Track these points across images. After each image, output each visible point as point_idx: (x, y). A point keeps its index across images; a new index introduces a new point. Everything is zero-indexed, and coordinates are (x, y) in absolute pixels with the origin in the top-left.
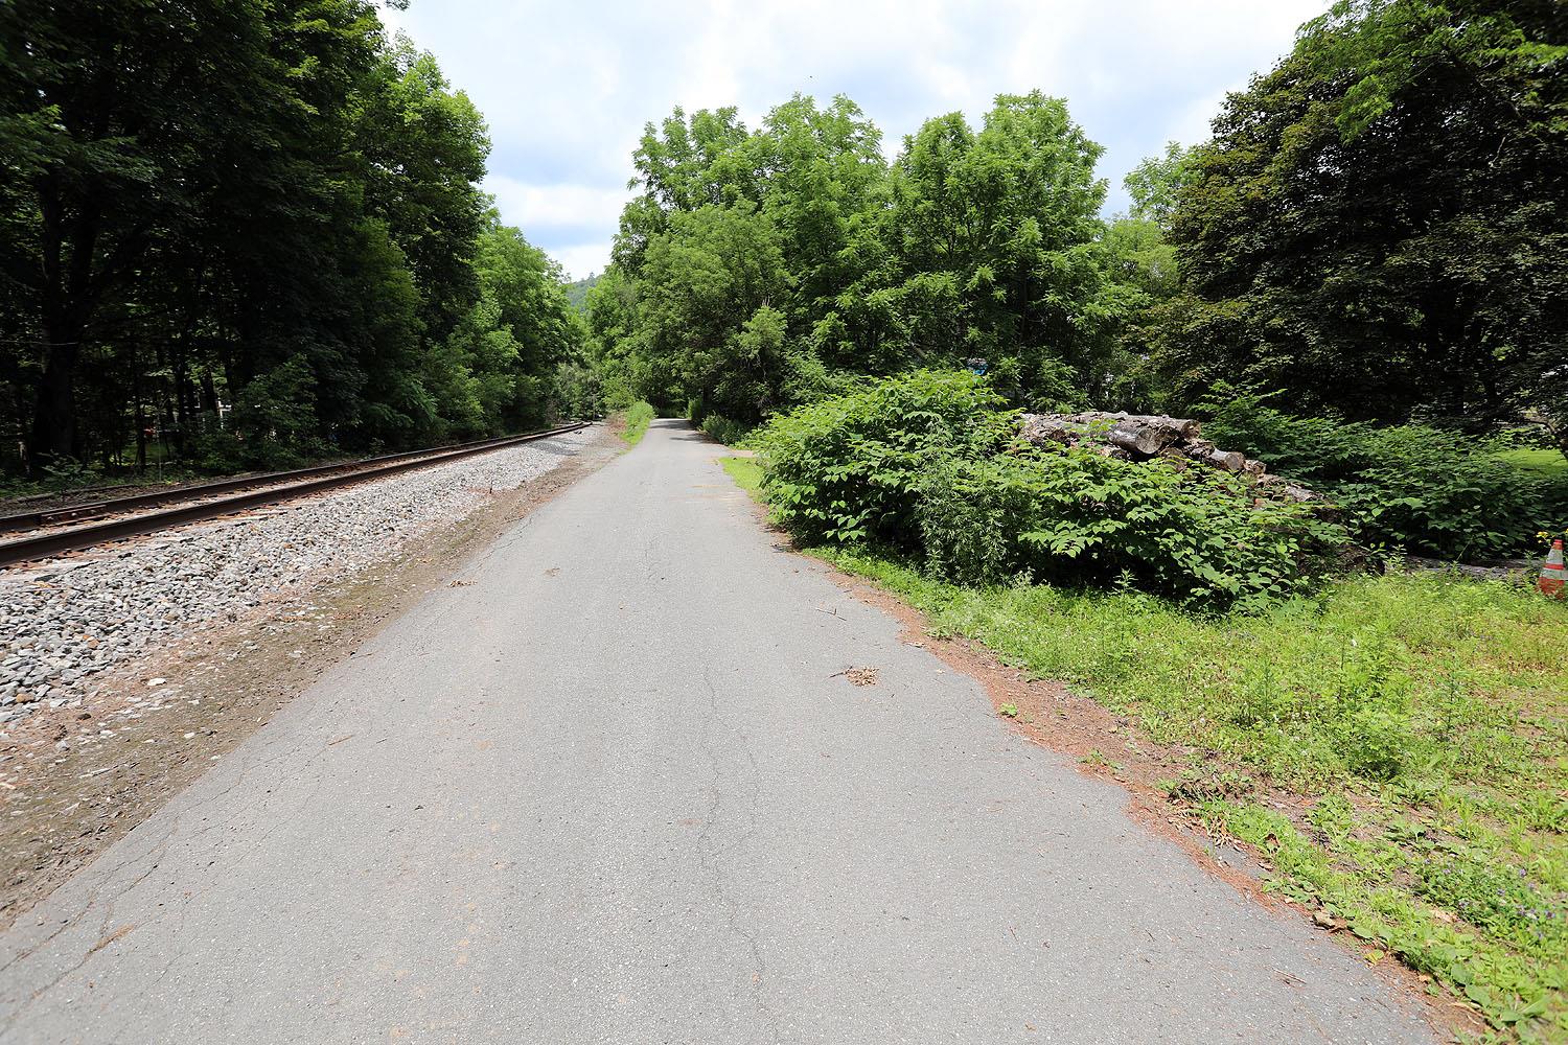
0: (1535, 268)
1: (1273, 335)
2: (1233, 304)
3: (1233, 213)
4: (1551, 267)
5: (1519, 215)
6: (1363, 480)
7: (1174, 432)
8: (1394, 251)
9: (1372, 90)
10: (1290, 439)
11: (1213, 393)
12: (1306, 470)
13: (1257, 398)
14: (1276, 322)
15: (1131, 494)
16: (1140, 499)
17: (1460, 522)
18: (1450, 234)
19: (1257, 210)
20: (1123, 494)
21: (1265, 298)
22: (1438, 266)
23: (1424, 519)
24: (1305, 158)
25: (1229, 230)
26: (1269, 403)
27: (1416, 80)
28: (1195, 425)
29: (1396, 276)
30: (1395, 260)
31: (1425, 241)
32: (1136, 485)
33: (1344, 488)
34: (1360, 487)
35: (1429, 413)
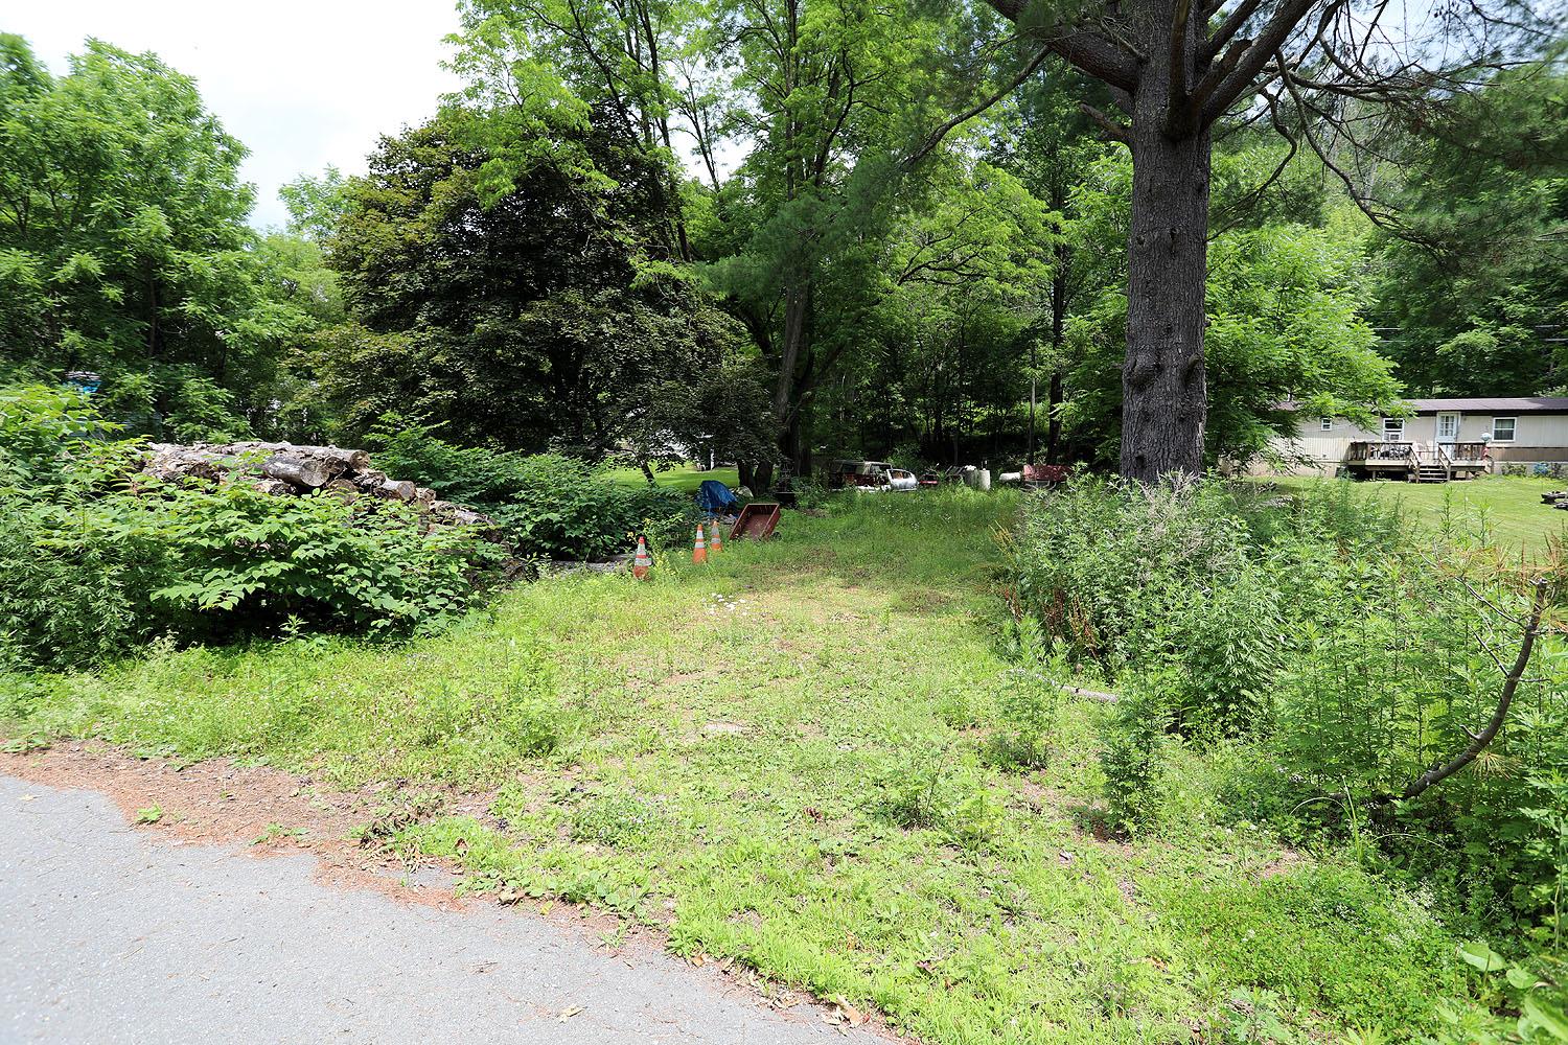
0: (615, 336)
1: (437, 371)
2: (399, 337)
3: (393, 250)
4: (625, 337)
5: (602, 296)
6: (518, 501)
7: (341, 463)
8: (529, 310)
9: (500, 171)
10: (456, 467)
11: (382, 423)
12: (472, 495)
13: (425, 429)
14: (439, 359)
15: (296, 531)
16: (305, 536)
17: (585, 530)
18: (561, 301)
19: (415, 254)
20: (286, 531)
21: (428, 336)
22: (557, 326)
23: (562, 530)
24: (454, 214)
25: (390, 266)
26: (438, 434)
27: (531, 173)
28: (363, 455)
29: (529, 329)
30: (526, 317)
31: (546, 304)
32: (300, 522)
33: (504, 509)
34: (516, 507)
35: (561, 443)
